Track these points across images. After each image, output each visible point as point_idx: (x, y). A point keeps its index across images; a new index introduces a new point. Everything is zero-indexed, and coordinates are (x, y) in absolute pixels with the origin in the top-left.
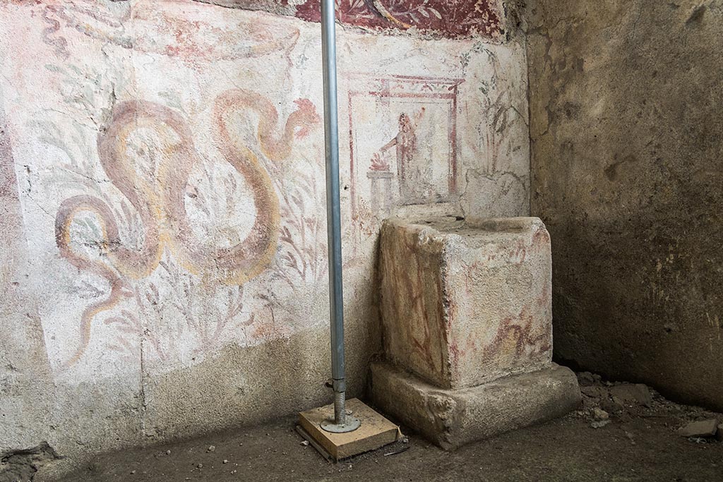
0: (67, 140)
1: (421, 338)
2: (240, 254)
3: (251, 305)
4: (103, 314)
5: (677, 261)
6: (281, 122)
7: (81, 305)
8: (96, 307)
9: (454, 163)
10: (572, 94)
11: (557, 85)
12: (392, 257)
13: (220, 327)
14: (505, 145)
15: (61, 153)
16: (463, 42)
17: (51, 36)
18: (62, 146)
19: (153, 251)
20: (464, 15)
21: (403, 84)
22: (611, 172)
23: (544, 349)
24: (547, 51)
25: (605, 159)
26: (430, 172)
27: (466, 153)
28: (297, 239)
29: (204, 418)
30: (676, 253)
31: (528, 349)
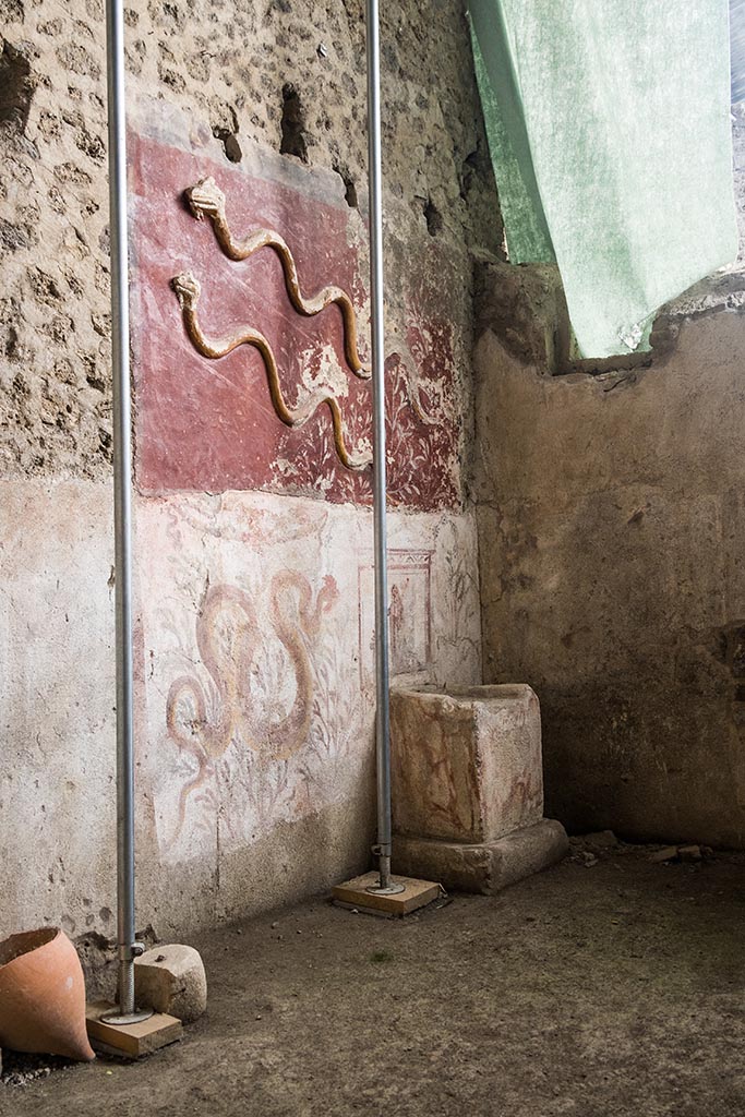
0: (178, 625)
1: (445, 800)
2: (286, 729)
3: (294, 780)
4: (194, 792)
5: (630, 718)
6: (314, 600)
7: (180, 782)
8: (189, 785)
9: (429, 630)
10: (526, 566)
11: (510, 556)
12: (402, 727)
13: (272, 802)
14: (463, 612)
15: (174, 637)
16: (434, 515)
17: (172, 530)
18: (174, 631)
19: (227, 728)
20: (435, 490)
21: (394, 557)
22: (567, 641)
23: (538, 804)
24: (499, 523)
25: (561, 628)
26: (412, 640)
27: (437, 620)
28: (323, 712)
29: (260, 899)
30: (628, 712)
31: (529, 803)
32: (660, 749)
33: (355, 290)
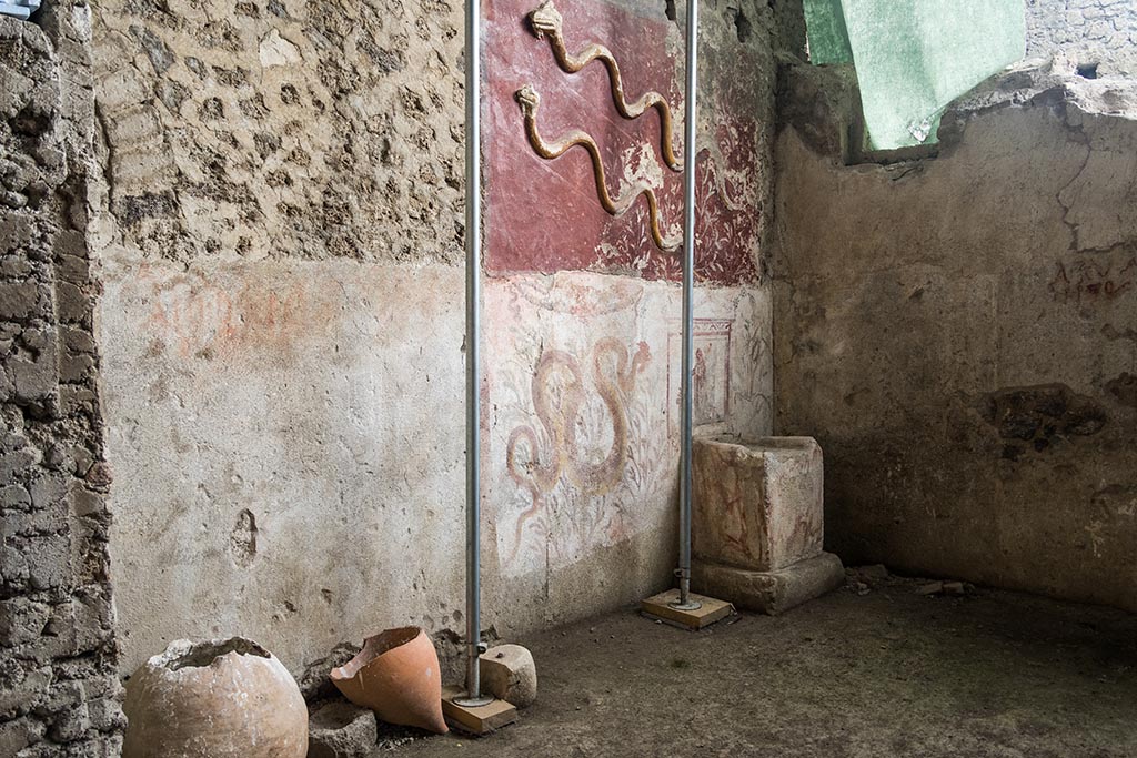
0: (517, 383)
1: (737, 534)
2: (604, 470)
3: (610, 512)
4: (529, 520)
5: (903, 469)
6: (630, 360)
7: (517, 512)
8: (524, 514)
9: (728, 388)
10: (815, 333)
11: (801, 325)
12: (702, 470)
13: (592, 530)
14: (758, 371)
15: (514, 395)
16: (735, 289)
17: (513, 305)
18: (514, 388)
19: (556, 469)
20: (736, 267)
21: (700, 326)
22: (849, 399)
23: (819, 539)
24: (792, 295)
25: (844, 389)
26: (713, 396)
27: (735, 379)
28: (636, 456)
29: (581, 608)
30: (903, 463)
31: (810, 539)
32: (930, 497)
33: (672, 95)
